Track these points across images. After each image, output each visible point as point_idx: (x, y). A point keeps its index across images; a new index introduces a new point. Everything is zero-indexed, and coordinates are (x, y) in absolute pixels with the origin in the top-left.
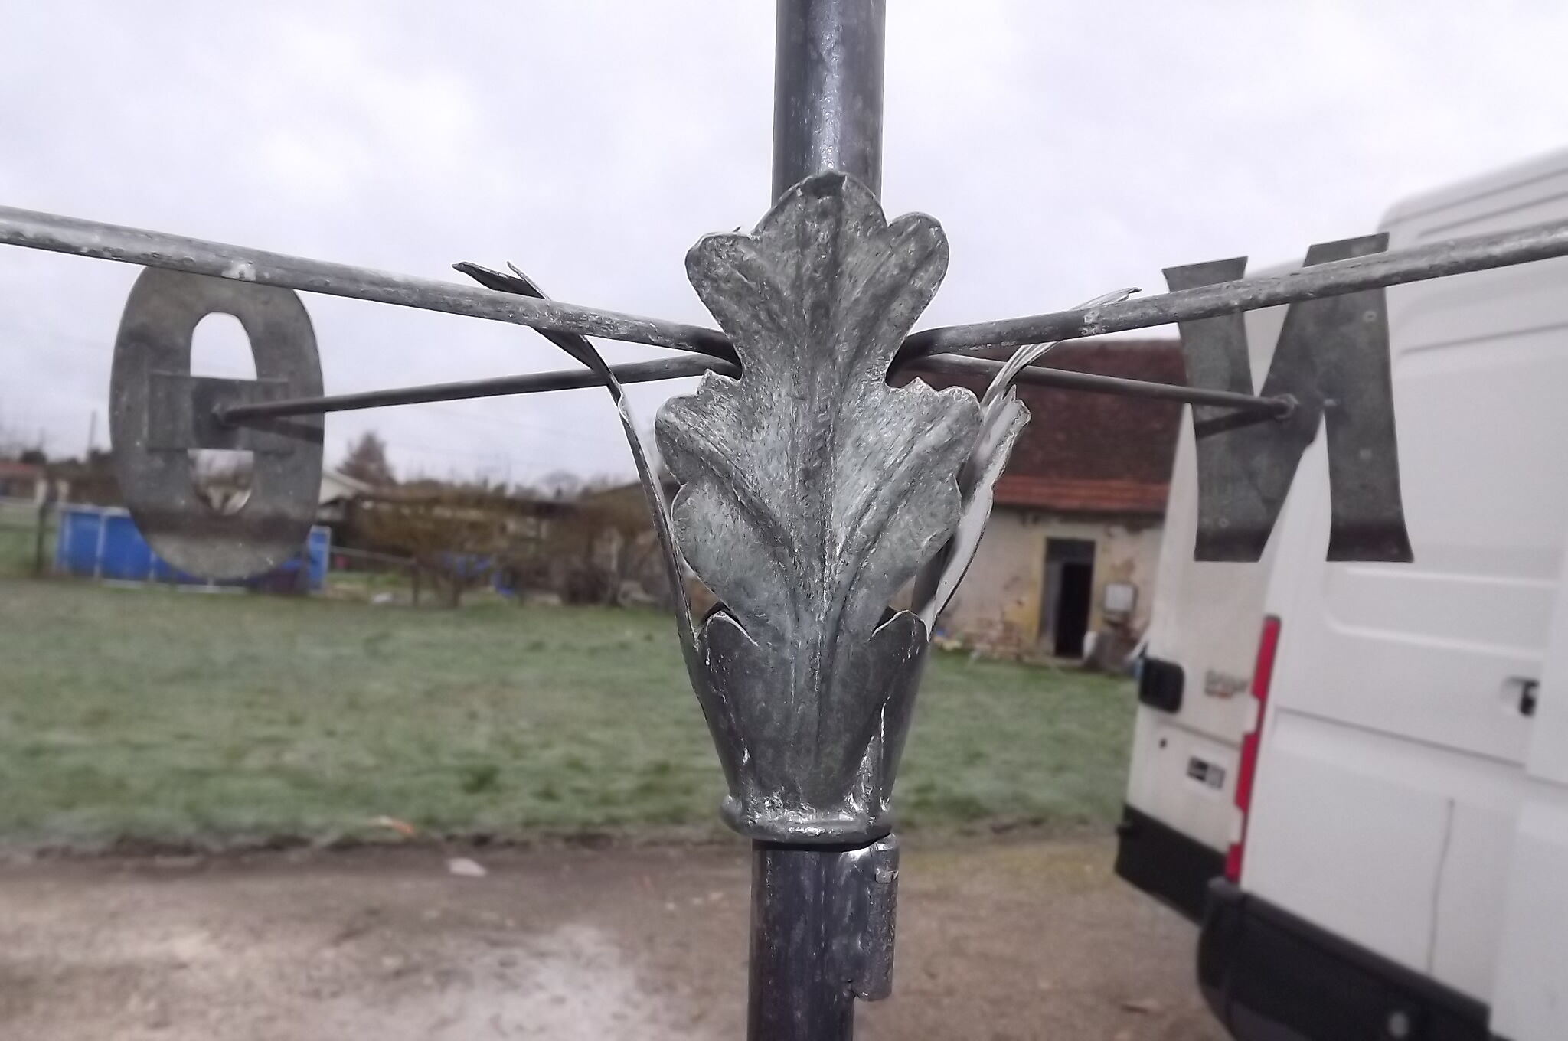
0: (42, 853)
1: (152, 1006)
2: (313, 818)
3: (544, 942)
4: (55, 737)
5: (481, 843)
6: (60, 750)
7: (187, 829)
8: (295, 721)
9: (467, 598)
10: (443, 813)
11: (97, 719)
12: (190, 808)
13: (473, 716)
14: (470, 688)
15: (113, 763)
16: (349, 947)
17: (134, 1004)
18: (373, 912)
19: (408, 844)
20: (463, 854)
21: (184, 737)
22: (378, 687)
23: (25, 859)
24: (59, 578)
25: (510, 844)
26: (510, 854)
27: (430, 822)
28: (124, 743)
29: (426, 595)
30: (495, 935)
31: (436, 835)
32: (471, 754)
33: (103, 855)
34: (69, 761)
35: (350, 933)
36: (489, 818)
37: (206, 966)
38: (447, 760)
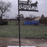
2: (36, 37)
5: (44, 38)
7: (29, 37)
11: (26, 32)
15: (26, 34)
18: (37, 41)
27: (42, 37)
29: (45, 25)
33: (25, 38)
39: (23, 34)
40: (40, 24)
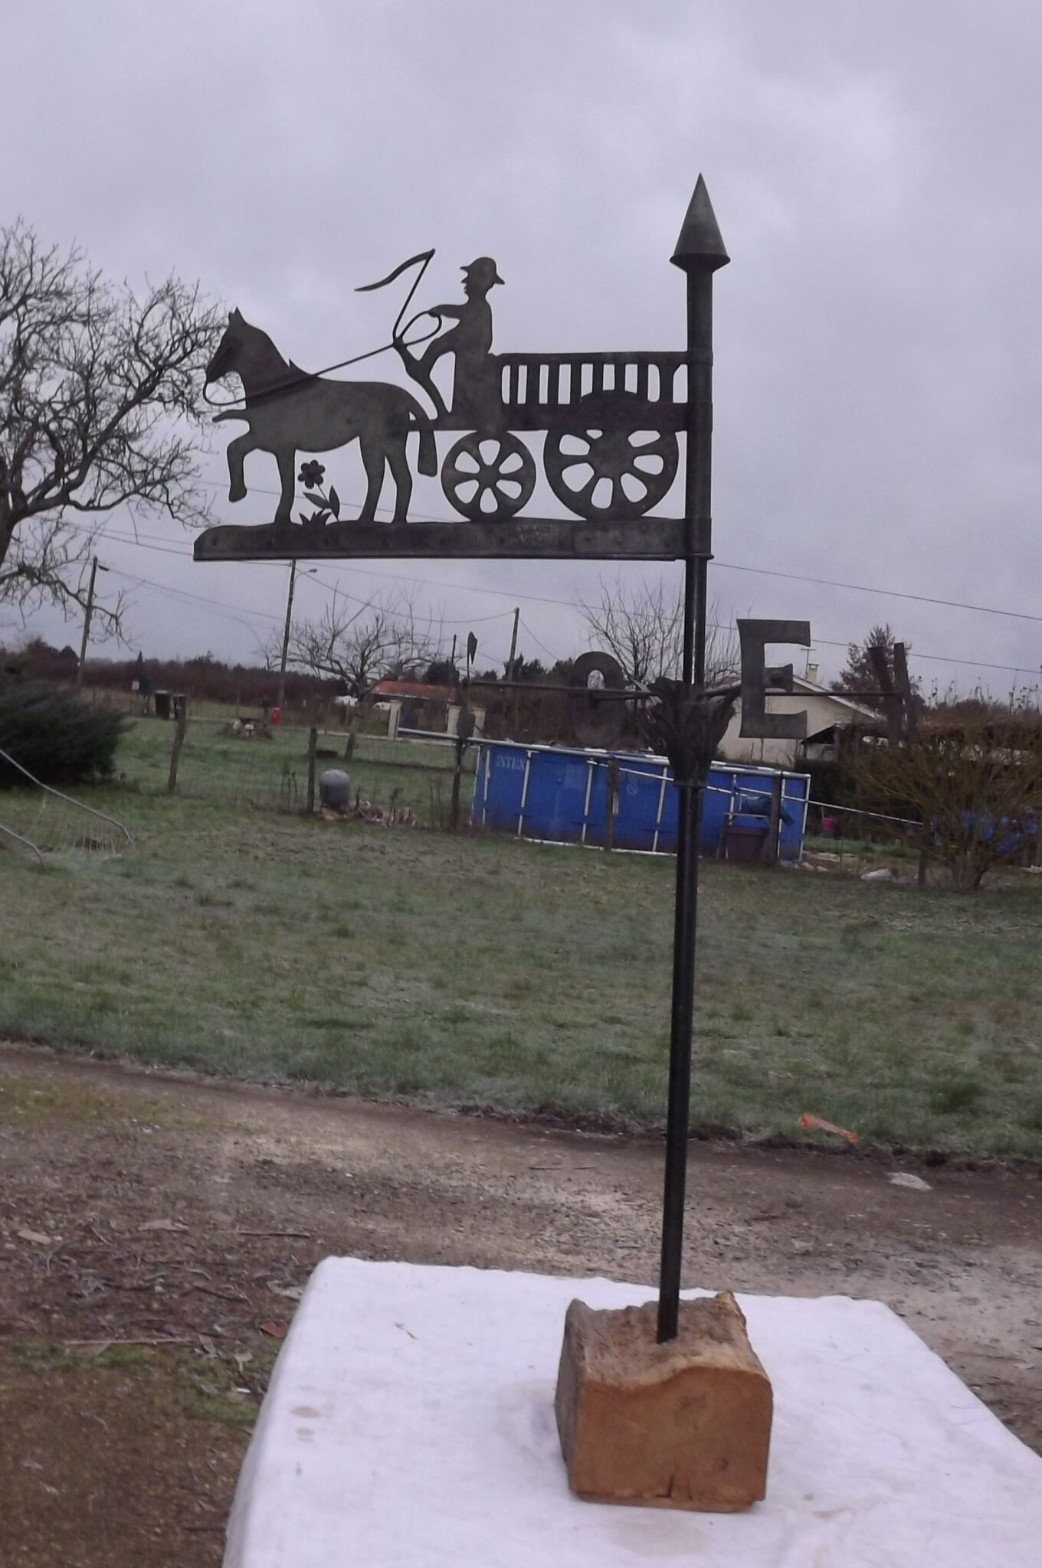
0: (465, 1110)
1: (565, 1237)
2: (746, 1116)
3: (974, 1256)
4: (475, 1006)
5: (935, 1162)
6: (480, 1019)
7: (610, 1108)
8: (739, 1016)
9: (995, 879)
10: (899, 1128)
11: (519, 992)
12: (612, 1088)
13: (968, 1029)
14: (973, 996)
15: (534, 1039)
16: (762, 1227)
17: (549, 1233)
18: (792, 1205)
19: (849, 1150)
20: (910, 1169)
21: (614, 1020)
22: (851, 986)
23: (453, 1113)
24: (474, 832)
25: (971, 1167)
26: (967, 1177)
27: (881, 1133)
28: (546, 1019)
29: (936, 873)
30: (920, 1242)
31: (886, 1148)
32: (954, 1071)
33: (524, 1120)
34: (491, 1032)
35: (766, 1217)
36: (955, 1140)
37: (617, 1219)
38: (916, 1074)
39: (458, 1018)
40: (829, 854)
